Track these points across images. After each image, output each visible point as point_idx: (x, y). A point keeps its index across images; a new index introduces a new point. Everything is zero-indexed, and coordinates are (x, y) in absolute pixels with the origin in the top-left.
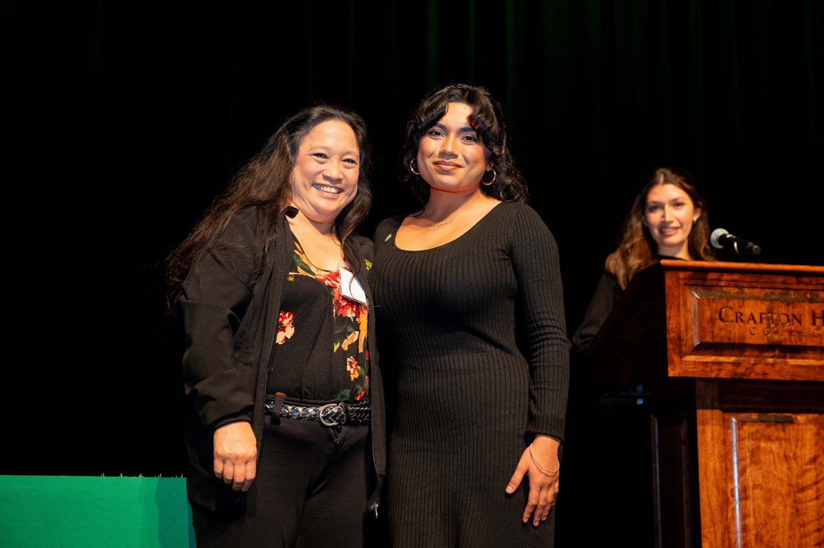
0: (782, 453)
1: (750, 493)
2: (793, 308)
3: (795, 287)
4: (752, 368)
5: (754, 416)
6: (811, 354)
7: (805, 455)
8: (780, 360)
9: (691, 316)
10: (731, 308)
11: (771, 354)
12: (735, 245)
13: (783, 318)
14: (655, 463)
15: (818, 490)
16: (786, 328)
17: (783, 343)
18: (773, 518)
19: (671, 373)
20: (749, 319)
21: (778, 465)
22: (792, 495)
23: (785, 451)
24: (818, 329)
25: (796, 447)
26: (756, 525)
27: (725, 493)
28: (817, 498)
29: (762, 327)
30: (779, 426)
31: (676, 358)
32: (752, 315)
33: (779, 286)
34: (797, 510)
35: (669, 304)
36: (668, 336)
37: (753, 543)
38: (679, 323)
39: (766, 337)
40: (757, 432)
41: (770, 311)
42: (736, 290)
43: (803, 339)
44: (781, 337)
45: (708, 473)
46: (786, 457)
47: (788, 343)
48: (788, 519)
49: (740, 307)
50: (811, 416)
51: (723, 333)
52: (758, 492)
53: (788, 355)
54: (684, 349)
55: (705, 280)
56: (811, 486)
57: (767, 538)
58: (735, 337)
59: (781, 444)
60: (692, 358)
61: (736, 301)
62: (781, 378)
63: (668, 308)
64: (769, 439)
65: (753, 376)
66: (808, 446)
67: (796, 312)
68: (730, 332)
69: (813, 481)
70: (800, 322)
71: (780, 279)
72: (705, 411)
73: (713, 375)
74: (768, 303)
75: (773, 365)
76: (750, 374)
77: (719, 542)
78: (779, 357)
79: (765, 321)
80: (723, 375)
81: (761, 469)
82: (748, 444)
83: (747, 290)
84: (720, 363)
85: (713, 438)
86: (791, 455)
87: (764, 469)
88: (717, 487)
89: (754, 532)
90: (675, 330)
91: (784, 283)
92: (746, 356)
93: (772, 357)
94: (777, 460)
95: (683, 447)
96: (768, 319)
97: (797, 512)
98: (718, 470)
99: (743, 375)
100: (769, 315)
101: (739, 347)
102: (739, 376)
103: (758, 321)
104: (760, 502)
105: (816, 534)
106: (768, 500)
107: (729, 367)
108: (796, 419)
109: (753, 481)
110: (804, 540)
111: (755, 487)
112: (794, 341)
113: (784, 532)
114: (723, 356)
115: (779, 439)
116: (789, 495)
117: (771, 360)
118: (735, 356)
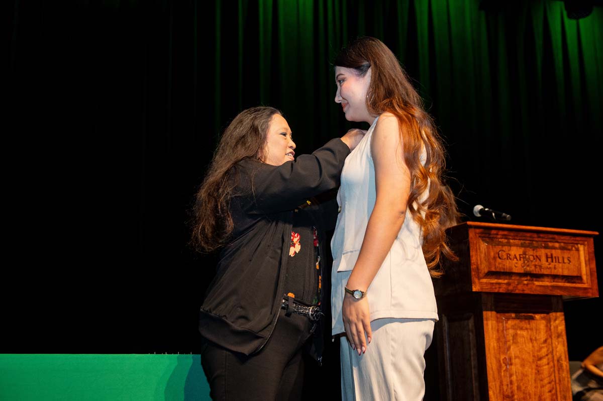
0: (529, 338)
1: (513, 361)
2: (536, 252)
3: (536, 239)
4: (517, 287)
5: (513, 315)
6: (546, 279)
7: (541, 338)
8: (531, 282)
9: (483, 255)
10: (504, 251)
11: (525, 279)
12: (493, 214)
13: (532, 258)
14: (446, 343)
15: (548, 359)
16: (533, 263)
17: (532, 272)
18: (526, 376)
19: (474, 289)
20: (514, 258)
21: (527, 345)
22: (535, 362)
23: (530, 336)
24: (550, 264)
25: (536, 333)
26: (517, 380)
27: (500, 361)
28: (548, 364)
29: (520, 263)
30: (527, 321)
31: (476, 280)
32: (515, 255)
33: (529, 239)
34: (538, 371)
35: (472, 248)
36: (472, 267)
37: (516, 391)
38: (477, 259)
39: (523, 268)
40: (515, 324)
41: (525, 253)
42: (506, 241)
43: (542, 270)
44: (531, 269)
45: (491, 348)
46: (531, 339)
47: (535, 272)
48: (534, 376)
49: (509, 251)
50: (542, 315)
51: (501, 266)
52: (517, 361)
53: (534, 279)
54: (481, 275)
55: (490, 234)
56: (545, 356)
57: (523, 388)
58: (507, 269)
59: (528, 332)
60: (484, 280)
61: (507, 247)
62: (532, 293)
63: (471, 251)
64: (521, 329)
65: (517, 292)
66: (542, 333)
67: (538, 254)
68: (504, 265)
69: (546, 353)
70: (540, 260)
71: (528, 235)
72: (488, 312)
73: (496, 291)
74: (523, 248)
75: (527, 285)
76: (516, 290)
77: (498, 391)
78: (530, 280)
79: (522, 259)
80: (501, 291)
81: (518, 347)
82: (511, 332)
83: (511, 241)
84: (499, 284)
85: (492, 328)
86: (534, 338)
87: (520, 347)
88: (496, 358)
89: (516, 384)
90: (475, 263)
91: (530, 237)
92: (512, 280)
93: (526, 280)
94: (526, 342)
95: (471, 334)
96: (524, 258)
97: (538, 372)
98: (496, 348)
99: (512, 291)
100: (524, 256)
101: (509, 274)
102: (510, 292)
103: (518, 258)
104: (518, 366)
105: (548, 386)
106: (523, 366)
107: (505, 286)
108: (535, 317)
109: (514, 354)
110: (543, 389)
111: (516, 357)
112: (538, 271)
113: (532, 384)
114: (501, 279)
115: (527, 329)
116: (533, 362)
117: (526, 282)
118: (507, 279)
